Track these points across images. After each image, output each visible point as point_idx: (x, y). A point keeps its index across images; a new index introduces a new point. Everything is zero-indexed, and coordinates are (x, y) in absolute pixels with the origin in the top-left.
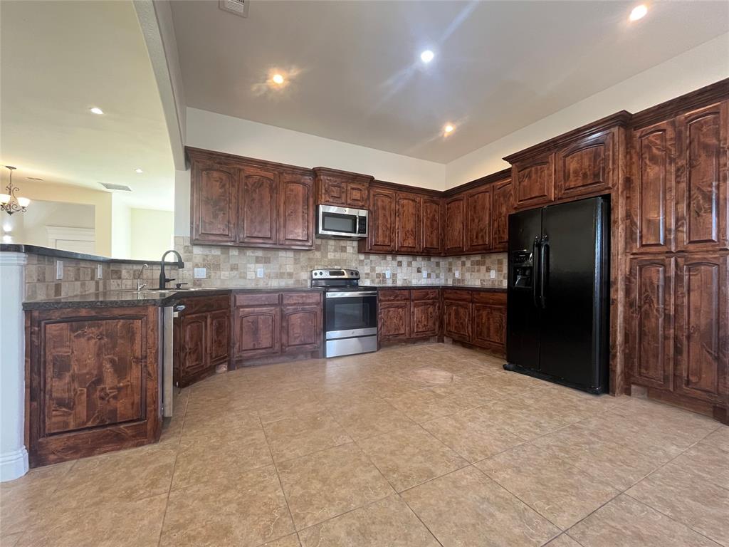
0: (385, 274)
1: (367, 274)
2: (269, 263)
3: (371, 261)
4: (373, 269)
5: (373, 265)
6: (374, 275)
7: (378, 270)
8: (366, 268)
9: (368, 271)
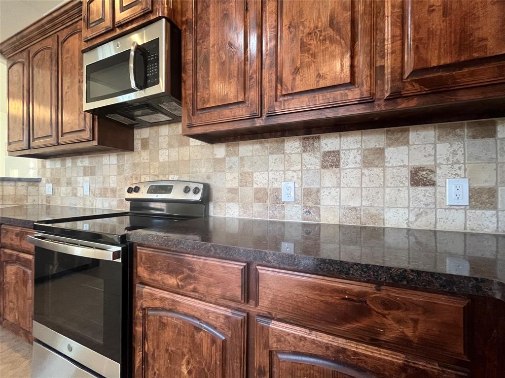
0: (278, 190)
1: (232, 191)
2: (95, 175)
3: (242, 159)
4: (245, 179)
5: (246, 169)
6: (249, 192)
7: (261, 179)
8: (229, 176)
9: (235, 184)
